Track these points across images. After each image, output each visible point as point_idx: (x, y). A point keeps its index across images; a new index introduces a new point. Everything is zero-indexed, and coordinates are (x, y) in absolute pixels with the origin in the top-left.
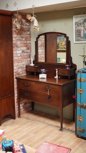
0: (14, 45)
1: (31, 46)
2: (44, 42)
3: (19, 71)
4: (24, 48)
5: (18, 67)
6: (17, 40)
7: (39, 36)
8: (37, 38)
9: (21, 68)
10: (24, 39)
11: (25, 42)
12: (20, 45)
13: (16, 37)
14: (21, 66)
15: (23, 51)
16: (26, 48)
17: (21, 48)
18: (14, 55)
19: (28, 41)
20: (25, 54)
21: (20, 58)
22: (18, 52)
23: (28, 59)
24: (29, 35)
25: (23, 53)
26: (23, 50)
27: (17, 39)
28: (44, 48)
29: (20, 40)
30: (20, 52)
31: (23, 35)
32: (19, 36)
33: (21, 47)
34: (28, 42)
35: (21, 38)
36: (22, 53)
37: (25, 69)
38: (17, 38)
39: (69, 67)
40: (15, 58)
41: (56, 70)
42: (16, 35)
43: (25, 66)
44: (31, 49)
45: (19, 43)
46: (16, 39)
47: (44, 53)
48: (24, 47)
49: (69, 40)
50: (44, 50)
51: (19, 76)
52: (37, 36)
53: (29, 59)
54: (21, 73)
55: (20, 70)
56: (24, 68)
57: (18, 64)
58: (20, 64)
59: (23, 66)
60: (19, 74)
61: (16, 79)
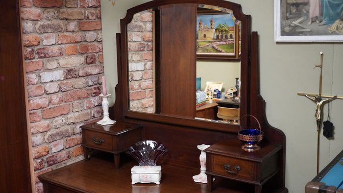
0: (29, 49)
1: (101, 51)
2: (150, 36)
3: (54, 150)
4: (76, 61)
5: (49, 133)
6: (44, 29)
7: (131, 13)
8: (125, 22)
9: (64, 135)
10: (72, 26)
11: (78, 36)
12: (55, 49)
13: (39, 15)
14: (63, 129)
15: (70, 73)
16: (82, 59)
17: (62, 61)
18: (29, 89)
19: (92, 33)
20: (80, 82)
21: (55, 99)
22: (46, 77)
23: (92, 99)
24: (93, 11)
25: (70, 81)
26: (70, 67)
27: (43, 26)
28: (150, 55)
29: (57, 29)
30: (59, 75)
31: (70, 11)
32: (51, 13)
33: (61, 54)
34: (90, 36)
35: (62, 23)
36: (66, 78)
37: (79, 137)
38: (40, 23)
39: (253, 143)
40: (34, 101)
41: (199, 152)
42: (39, 11)
43: (78, 129)
44: (101, 63)
45: (49, 40)
46: (37, 26)
47: (152, 73)
48: (73, 57)
49: (254, 29)
50: (150, 65)
51: (54, 167)
52: (123, 16)
53: (94, 101)
54: (64, 154)
55: (57, 147)
56: (74, 134)
57: (48, 122)
58: (59, 120)
59: (69, 128)
60: (52, 162)
61: (41, 185)
